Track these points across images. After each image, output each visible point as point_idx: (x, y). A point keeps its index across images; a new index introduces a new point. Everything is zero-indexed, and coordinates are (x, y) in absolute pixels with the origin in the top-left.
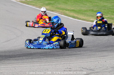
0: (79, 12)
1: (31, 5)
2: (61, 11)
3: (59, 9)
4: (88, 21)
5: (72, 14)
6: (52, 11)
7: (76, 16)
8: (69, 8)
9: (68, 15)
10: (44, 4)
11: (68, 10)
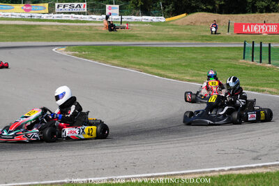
0: (163, 67)
1: (91, 59)
2: (138, 67)
3: (132, 63)
4: (182, 80)
5: (155, 70)
6: (125, 67)
7: (163, 73)
8: (146, 62)
9: (150, 73)
10: (109, 57)
11: (147, 65)
